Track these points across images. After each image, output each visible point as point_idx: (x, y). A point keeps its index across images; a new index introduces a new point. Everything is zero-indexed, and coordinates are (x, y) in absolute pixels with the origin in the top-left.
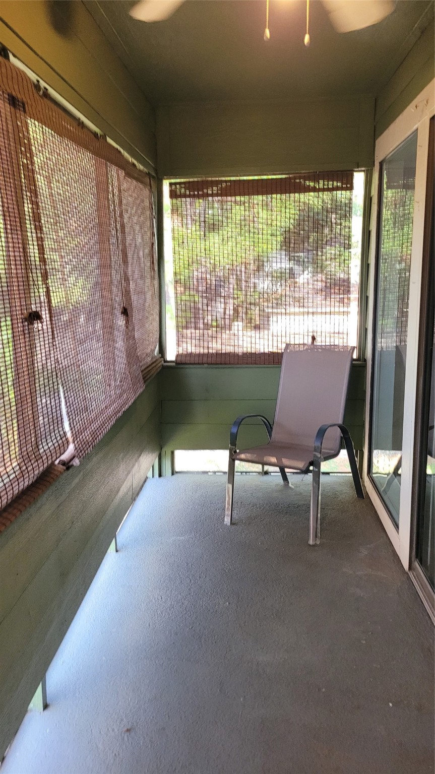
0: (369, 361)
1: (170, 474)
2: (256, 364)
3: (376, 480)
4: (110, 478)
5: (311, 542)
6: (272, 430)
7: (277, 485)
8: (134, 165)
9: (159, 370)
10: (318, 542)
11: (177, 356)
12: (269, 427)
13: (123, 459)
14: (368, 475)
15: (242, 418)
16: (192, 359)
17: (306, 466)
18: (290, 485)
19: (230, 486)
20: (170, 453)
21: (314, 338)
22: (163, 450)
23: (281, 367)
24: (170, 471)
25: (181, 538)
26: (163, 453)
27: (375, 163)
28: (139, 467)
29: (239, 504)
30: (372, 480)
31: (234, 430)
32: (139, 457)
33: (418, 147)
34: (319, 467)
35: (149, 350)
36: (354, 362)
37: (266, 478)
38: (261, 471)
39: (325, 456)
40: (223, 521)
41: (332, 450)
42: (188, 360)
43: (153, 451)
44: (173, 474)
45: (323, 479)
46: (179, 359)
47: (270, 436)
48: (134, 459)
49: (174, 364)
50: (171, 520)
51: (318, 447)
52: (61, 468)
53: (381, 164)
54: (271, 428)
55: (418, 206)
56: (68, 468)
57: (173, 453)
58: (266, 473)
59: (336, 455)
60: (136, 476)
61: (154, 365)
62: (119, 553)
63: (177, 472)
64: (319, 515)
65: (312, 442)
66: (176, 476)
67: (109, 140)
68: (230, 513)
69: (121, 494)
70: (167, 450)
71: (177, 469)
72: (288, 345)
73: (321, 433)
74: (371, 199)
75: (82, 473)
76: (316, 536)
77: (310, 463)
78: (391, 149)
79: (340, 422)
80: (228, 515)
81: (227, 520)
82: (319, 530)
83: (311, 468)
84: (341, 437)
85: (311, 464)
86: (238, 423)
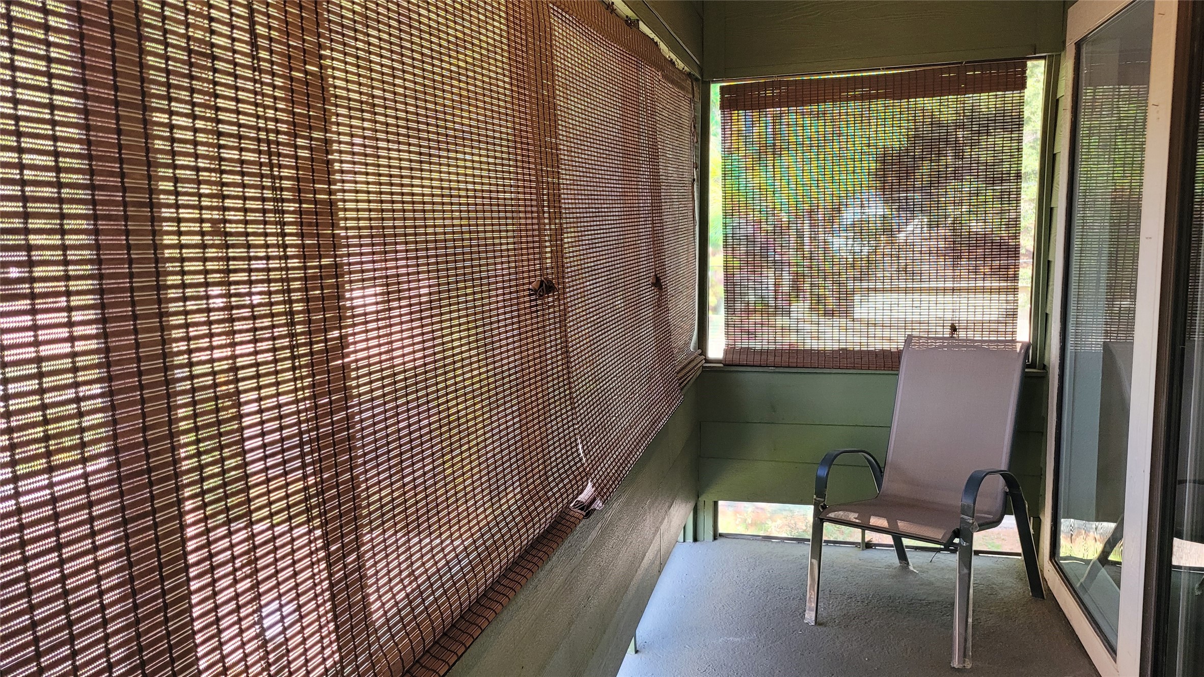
0: (1054, 368)
1: (711, 538)
2: (854, 368)
3: (1066, 569)
4: (634, 536)
5: (956, 664)
6: (882, 476)
7: (889, 567)
8: (672, 62)
9: (698, 374)
10: (969, 665)
11: (726, 352)
12: (878, 471)
13: (650, 509)
14: (1051, 560)
15: (836, 453)
16: (751, 358)
17: (948, 536)
18: (911, 568)
19: (815, 562)
20: (712, 504)
21: (954, 329)
22: (701, 499)
23: (897, 374)
24: (712, 533)
25: (736, 640)
26: (701, 504)
27: (1067, 44)
28: (670, 522)
29: (827, 592)
30: (1060, 569)
31: (822, 472)
32: (670, 507)
33: (1157, 17)
34: (970, 540)
35: (683, 342)
36: (1027, 370)
37: (869, 553)
38: (860, 541)
39: (981, 522)
40: (803, 617)
41: (989, 513)
42: (743, 359)
43: (686, 499)
44: (715, 538)
45: (976, 561)
46: (730, 357)
47: (880, 486)
48: (663, 511)
49: (721, 365)
50: (718, 610)
51: (969, 506)
52: (578, 513)
53: (1078, 45)
54: (881, 472)
55: (1158, 112)
56: (588, 515)
57: (716, 504)
58: (869, 546)
59: (996, 522)
60: (665, 537)
61: (691, 366)
62: (639, 654)
63: (721, 535)
64: (970, 620)
65: (958, 500)
66: (720, 541)
67: (643, 27)
68: (814, 605)
69: (646, 561)
70: (707, 498)
71: (722, 529)
72: (909, 340)
73: (974, 483)
74: (1057, 102)
75: (599, 525)
76: (965, 656)
77: (954, 532)
78: (1101, 21)
79: (1004, 466)
80: (811, 610)
81: (810, 616)
82: (970, 644)
83: (957, 541)
84: (1006, 494)
85: (957, 534)
86: (829, 461)
